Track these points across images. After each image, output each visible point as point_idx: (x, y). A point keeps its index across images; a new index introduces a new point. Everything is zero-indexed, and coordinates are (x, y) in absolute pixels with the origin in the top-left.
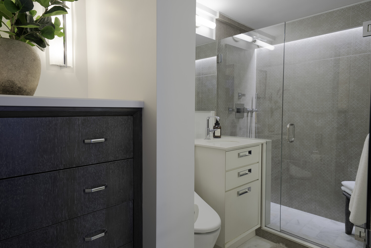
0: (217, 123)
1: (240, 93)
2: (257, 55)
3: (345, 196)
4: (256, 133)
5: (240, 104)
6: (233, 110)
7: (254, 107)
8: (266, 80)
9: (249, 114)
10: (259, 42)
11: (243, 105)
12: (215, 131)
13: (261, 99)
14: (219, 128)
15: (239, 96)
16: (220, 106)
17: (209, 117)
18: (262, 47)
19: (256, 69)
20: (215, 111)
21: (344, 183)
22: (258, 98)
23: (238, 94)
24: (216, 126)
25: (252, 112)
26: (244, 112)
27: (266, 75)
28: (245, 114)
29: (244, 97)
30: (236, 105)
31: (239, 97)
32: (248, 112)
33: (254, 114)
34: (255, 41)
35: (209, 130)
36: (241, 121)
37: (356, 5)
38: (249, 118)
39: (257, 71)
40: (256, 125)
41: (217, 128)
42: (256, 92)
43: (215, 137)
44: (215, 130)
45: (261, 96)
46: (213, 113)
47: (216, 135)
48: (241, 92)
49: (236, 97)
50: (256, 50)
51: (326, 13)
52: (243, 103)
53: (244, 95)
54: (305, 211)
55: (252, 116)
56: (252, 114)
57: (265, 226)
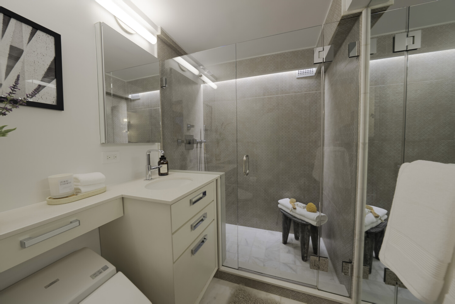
0: (163, 158)
1: (189, 125)
2: (203, 91)
3: (282, 212)
4: (205, 164)
5: (189, 135)
6: (182, 142)
7: (203, 139)
8: (211, 113)
9: (199, 144)
10: (204, 78)
11: (193, 136)
12: (161, 168)
13: (208, 131)
14: (165, 164)
15: (188, 127)
16: (166, 137)
17: (150, 151)
18: (207, 83)
19: (202, 103)
20: (160, 143)
21: (280, 201)
22: (206, 130)
23: (187, 125)
24: (162, 162)
25: (201, 143)
26: (193, 143)
27: (212, 109)
28: (195, 145)
29: (192, 128)
30: (185, 136)
31: (188, 129)
32: (197, 143)
33: (203, 144)
34: (201, 76)
35: (151, 167)
36: (192, 152)
37: (282, 53)
38: (199, 149)
39: (203, 105)
40: (205, 155)
41: (163, 164)
42: (204, 125)
43: (161, 174)
44: (160, 166)
45: (208, 128)
46: (158, 145)
47: (162, 172)
48: (190, 123)
49: (185, 128)
50: (202, 85)
51: (260, 57)
52: (192, 134)
53: (193, 126)
54: (248, 226)
55: (201, 147)
56: (201, 145)
57: (223, 266)
